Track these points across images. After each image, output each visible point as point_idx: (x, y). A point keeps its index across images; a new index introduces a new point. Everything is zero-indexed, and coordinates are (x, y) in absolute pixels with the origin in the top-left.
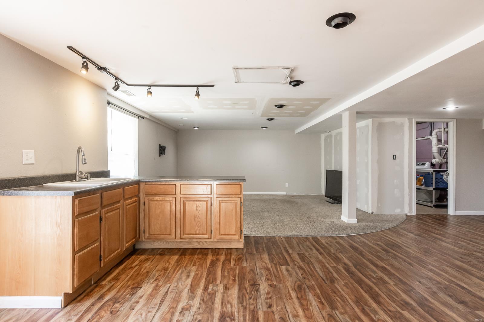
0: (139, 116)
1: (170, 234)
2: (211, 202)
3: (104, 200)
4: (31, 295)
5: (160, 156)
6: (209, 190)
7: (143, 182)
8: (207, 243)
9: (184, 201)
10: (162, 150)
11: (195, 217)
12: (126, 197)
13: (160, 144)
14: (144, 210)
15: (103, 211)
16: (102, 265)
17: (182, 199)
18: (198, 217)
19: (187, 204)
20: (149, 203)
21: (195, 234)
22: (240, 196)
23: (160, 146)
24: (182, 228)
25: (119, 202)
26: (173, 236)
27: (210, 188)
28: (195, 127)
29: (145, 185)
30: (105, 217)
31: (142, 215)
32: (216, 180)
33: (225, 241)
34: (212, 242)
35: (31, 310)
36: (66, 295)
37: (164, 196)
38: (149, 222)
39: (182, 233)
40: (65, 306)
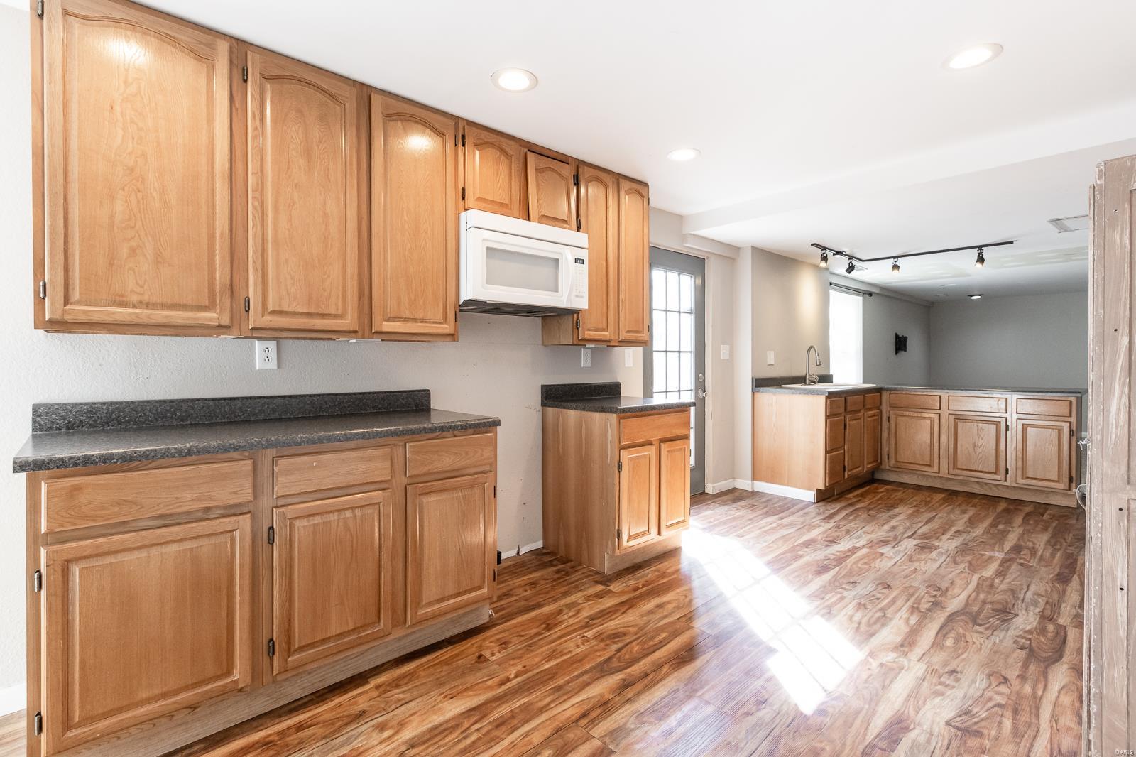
0: (863, 293)
1: (929, 466)
2: (1007, 427)
3: (848, 404)
4: (785, 485)
5: (896, 354)
6: (1004, 406)
7: (887, 390)
8: (998, 489)
9: (954, 421)
10: (900, 344)
11: (975, 446)
12: (868, 406)
13: (896, 334)
14: (889, 428)
15: (847, 417)
16: (846, 477)
17: (952, 417)
18: (981, 445)
19: (960, 424)
20: (896, 418)
21: (975, 471)
22: (1070, 419)
23: (897, 337)
24: (951, 459)
25: (859, 411)
26: (936, 469)
27: (1004, 403)
28: (972, 296)
29: (890, 394)
30: (849, 424)
31: (885, 435)
32: (1017, 391)
33: (1037, 490)
34: (1008, 487)
35: (786, 498)
36: (818, 490)
37: (920, 410)
38: (896, 444)
39: (951, 465)
40: (818, 502)
